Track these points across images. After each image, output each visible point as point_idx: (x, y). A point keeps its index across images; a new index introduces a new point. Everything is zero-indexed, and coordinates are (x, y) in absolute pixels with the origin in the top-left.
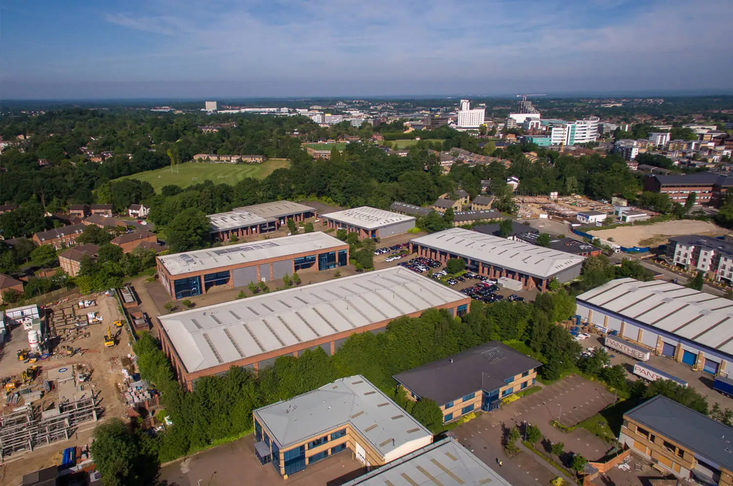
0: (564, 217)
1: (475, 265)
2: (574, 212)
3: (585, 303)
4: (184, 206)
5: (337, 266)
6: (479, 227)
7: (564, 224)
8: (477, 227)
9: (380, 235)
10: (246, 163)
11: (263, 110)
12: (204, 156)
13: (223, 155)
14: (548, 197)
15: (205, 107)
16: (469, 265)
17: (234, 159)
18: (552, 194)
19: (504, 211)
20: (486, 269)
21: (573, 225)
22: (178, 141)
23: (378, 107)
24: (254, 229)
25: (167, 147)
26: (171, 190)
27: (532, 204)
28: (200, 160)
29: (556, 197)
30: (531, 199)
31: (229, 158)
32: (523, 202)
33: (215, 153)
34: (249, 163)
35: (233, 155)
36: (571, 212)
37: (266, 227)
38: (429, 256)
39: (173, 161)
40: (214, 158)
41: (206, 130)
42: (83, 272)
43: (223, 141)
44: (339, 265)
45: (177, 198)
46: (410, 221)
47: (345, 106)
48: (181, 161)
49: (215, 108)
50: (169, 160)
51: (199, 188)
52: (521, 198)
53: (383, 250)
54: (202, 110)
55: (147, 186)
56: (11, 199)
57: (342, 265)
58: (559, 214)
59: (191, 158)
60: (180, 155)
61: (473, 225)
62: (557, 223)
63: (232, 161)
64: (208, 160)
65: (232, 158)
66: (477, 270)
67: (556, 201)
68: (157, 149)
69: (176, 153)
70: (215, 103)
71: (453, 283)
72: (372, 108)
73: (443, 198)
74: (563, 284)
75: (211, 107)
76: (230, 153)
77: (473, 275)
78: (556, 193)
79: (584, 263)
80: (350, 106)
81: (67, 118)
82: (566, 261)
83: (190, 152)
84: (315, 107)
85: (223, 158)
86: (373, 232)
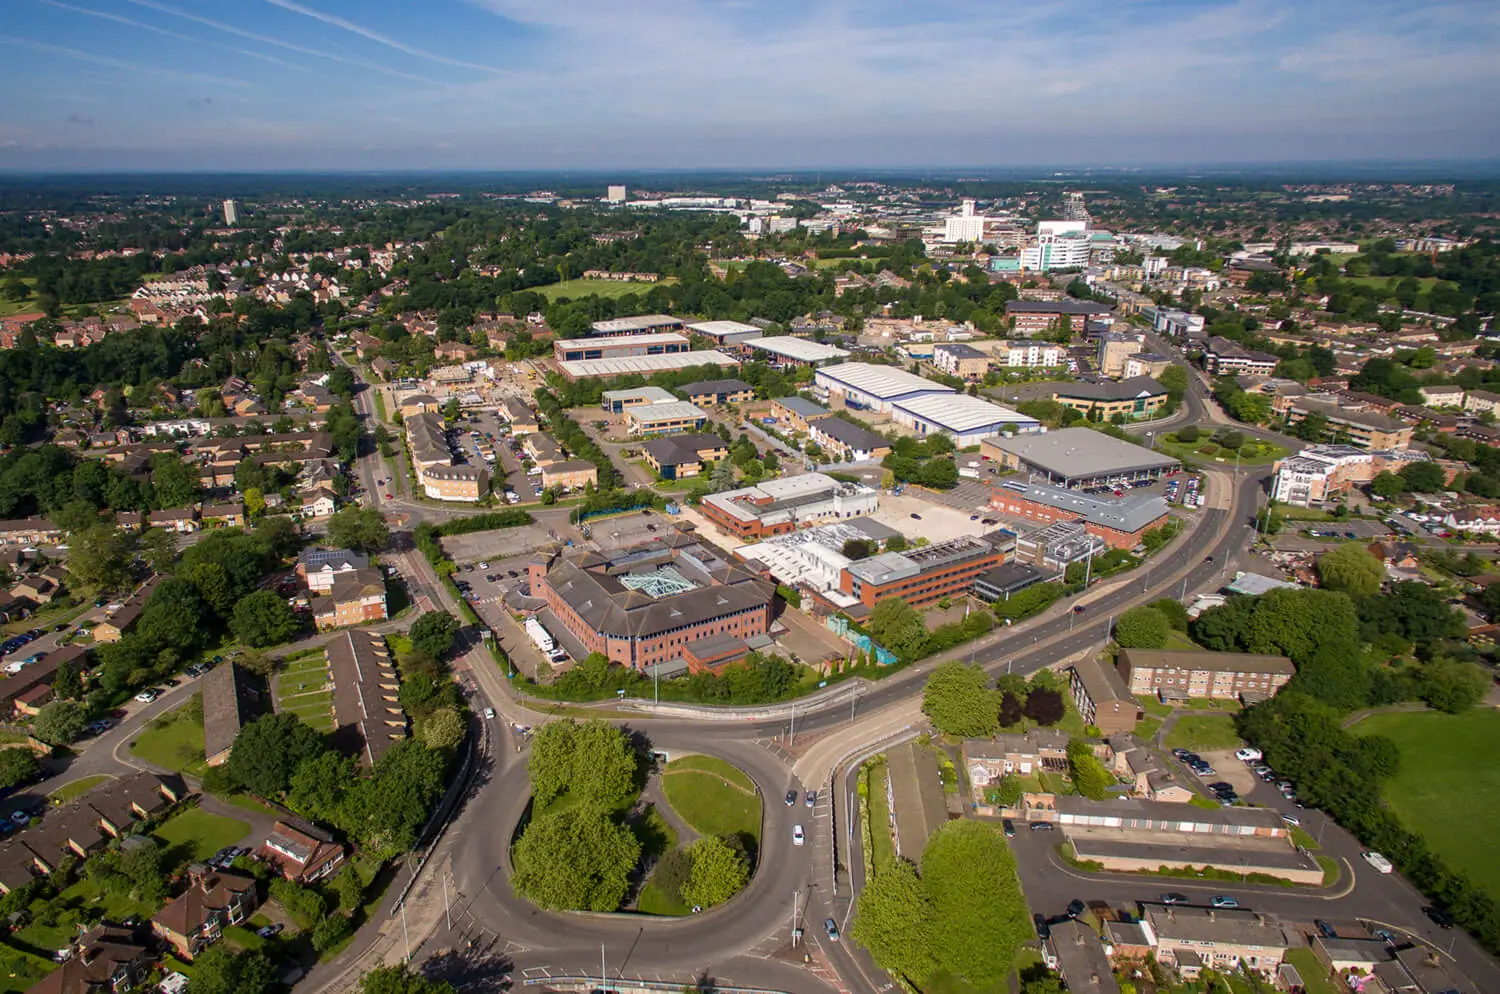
4: (573, 311)
9: (727, 338)
10: (638, 281)
11: (697, 200)
12: (594, 273)
13: (615, 271)
14: (911, 320)
15: (606, 195)
17: (626, 277)
18: (916, 317)
22: (568, 254)
23: (891, 197)
25: (556, 262)
26: (563, 301)
27: (887, 325)
28: (591, 277)
29: (919, 321)
30: (891, 321)
31: (621, 276)
32: (880, 322)
33: (607, 269)
34: (643, 282)
35: (626, 272)
39: (562, 278)
40: (605, 275)
41: (600, 240)
42: (508, 347)
43: (618, 256)
45: (569, 307)
47: (839, 194)
48: (571, 277)
49: (623, 197)
50: (559, 276)
51: (586, 299)
52: (882, 320)
54: (603, 200)
55: (543, 297)
56: (431, 306)
58: (899, 333)
59: (582, 274)
60: (570, 271)
63: (624, 279)
64: (599, 277)
65: (625, 275)
68: (546, 263)
69: (566, 268)
70: (623, 189)
72: (879, 198)
73: (805, 318)
75: (616, 194)
76: (624, 270)
78: (920, 317)
81: (427, 219)
83: (581, 268)
84: (785, 196)
85: (615, 276)
86: (721, 338)
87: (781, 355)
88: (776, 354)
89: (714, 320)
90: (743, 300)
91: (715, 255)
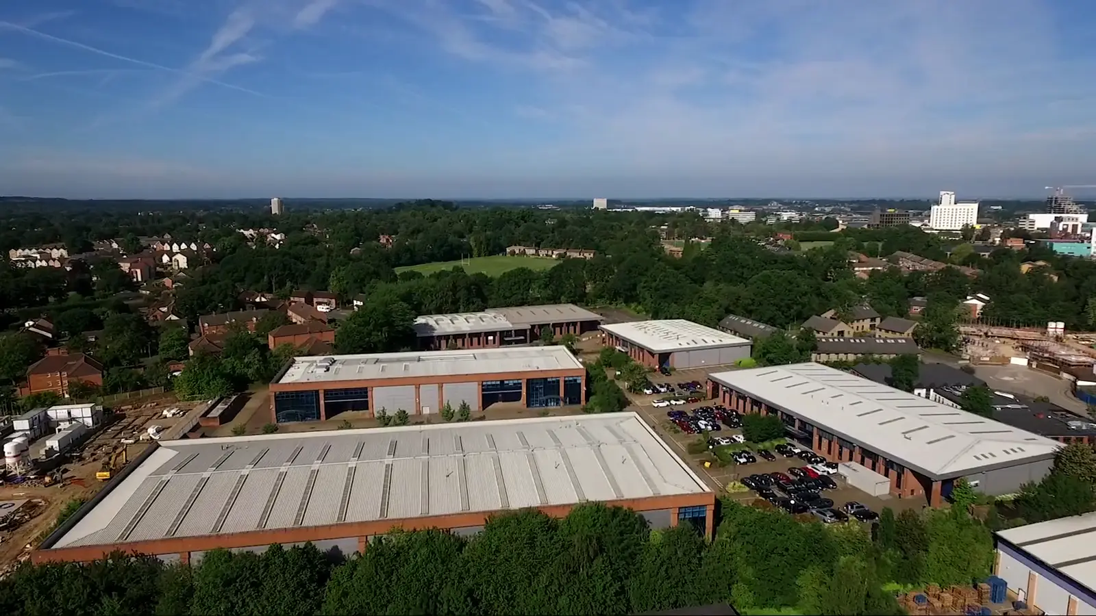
0: (1065, 366)
1: (806, 431)
2: (1090, 360)
3: (1017, 550)
5: (562, 403)
6: (864, 366)
7: (1060, 378)
8: (861, 366)
9: (676, 362)
12: (517, 249)
13: (544, 248)
14: (1044, 330)
16: (795, 429)
17: (556, 254)
18: (1052, 325)
19: (938, 347)
20: (825, 442)
21: (1080, 383)
23: (826, 209)
24: (491, 338)
27: (1002, 340)
28: (514, 253)
29: (1060, 332)
30: (1005, 331)
31: (550, 253)
32: (986, 334)
33: (536, 246)
35: (557, 248)
36: (1083, 359)
37: (511, 336)
38: (734, 406)
39: (475, 252)
40: (530, 251)
44: (565, 402)
46: (740, 345)
47: (780, 207)
48: (487, 253)
50: (471, 250)
52: (985, 329)
53: (662, 387)
57: (571, 403)
58: (1054, 361)
60: (488, 245)
61: (856, 362)
62: (1045, 376)
63: (554, 256)
64: (524, 253)
65: (554, 252)
66: (808, 441)
67: (1058, 339)
69: (481, 243)
71: (743, 460)
72: (817, 209)
73: (829, 317)
74: (991, 497)
77: (797, 451)
78: (1061, 325)
79: (1057, 457)
80: (786, 207)
82: (1008, 447)
85: (542, 253)
86: (664, 357)
87: (825, 432)
88: (805, 424)
89: (656, 316)
90: (708, 285)
91: (670, 235)
